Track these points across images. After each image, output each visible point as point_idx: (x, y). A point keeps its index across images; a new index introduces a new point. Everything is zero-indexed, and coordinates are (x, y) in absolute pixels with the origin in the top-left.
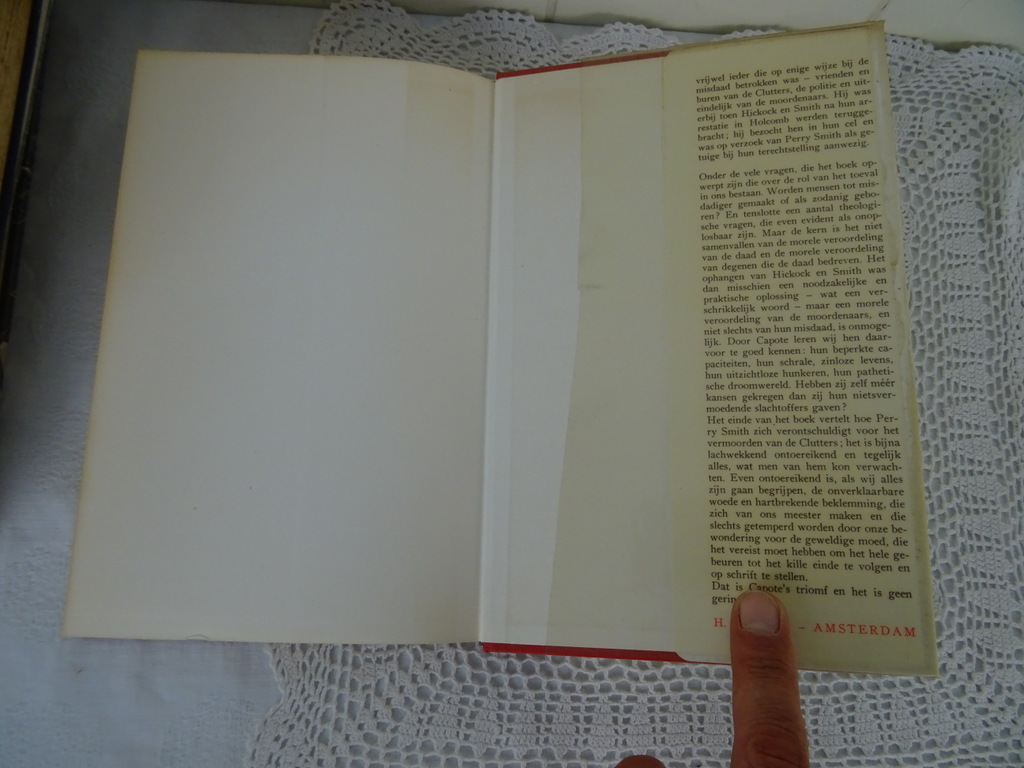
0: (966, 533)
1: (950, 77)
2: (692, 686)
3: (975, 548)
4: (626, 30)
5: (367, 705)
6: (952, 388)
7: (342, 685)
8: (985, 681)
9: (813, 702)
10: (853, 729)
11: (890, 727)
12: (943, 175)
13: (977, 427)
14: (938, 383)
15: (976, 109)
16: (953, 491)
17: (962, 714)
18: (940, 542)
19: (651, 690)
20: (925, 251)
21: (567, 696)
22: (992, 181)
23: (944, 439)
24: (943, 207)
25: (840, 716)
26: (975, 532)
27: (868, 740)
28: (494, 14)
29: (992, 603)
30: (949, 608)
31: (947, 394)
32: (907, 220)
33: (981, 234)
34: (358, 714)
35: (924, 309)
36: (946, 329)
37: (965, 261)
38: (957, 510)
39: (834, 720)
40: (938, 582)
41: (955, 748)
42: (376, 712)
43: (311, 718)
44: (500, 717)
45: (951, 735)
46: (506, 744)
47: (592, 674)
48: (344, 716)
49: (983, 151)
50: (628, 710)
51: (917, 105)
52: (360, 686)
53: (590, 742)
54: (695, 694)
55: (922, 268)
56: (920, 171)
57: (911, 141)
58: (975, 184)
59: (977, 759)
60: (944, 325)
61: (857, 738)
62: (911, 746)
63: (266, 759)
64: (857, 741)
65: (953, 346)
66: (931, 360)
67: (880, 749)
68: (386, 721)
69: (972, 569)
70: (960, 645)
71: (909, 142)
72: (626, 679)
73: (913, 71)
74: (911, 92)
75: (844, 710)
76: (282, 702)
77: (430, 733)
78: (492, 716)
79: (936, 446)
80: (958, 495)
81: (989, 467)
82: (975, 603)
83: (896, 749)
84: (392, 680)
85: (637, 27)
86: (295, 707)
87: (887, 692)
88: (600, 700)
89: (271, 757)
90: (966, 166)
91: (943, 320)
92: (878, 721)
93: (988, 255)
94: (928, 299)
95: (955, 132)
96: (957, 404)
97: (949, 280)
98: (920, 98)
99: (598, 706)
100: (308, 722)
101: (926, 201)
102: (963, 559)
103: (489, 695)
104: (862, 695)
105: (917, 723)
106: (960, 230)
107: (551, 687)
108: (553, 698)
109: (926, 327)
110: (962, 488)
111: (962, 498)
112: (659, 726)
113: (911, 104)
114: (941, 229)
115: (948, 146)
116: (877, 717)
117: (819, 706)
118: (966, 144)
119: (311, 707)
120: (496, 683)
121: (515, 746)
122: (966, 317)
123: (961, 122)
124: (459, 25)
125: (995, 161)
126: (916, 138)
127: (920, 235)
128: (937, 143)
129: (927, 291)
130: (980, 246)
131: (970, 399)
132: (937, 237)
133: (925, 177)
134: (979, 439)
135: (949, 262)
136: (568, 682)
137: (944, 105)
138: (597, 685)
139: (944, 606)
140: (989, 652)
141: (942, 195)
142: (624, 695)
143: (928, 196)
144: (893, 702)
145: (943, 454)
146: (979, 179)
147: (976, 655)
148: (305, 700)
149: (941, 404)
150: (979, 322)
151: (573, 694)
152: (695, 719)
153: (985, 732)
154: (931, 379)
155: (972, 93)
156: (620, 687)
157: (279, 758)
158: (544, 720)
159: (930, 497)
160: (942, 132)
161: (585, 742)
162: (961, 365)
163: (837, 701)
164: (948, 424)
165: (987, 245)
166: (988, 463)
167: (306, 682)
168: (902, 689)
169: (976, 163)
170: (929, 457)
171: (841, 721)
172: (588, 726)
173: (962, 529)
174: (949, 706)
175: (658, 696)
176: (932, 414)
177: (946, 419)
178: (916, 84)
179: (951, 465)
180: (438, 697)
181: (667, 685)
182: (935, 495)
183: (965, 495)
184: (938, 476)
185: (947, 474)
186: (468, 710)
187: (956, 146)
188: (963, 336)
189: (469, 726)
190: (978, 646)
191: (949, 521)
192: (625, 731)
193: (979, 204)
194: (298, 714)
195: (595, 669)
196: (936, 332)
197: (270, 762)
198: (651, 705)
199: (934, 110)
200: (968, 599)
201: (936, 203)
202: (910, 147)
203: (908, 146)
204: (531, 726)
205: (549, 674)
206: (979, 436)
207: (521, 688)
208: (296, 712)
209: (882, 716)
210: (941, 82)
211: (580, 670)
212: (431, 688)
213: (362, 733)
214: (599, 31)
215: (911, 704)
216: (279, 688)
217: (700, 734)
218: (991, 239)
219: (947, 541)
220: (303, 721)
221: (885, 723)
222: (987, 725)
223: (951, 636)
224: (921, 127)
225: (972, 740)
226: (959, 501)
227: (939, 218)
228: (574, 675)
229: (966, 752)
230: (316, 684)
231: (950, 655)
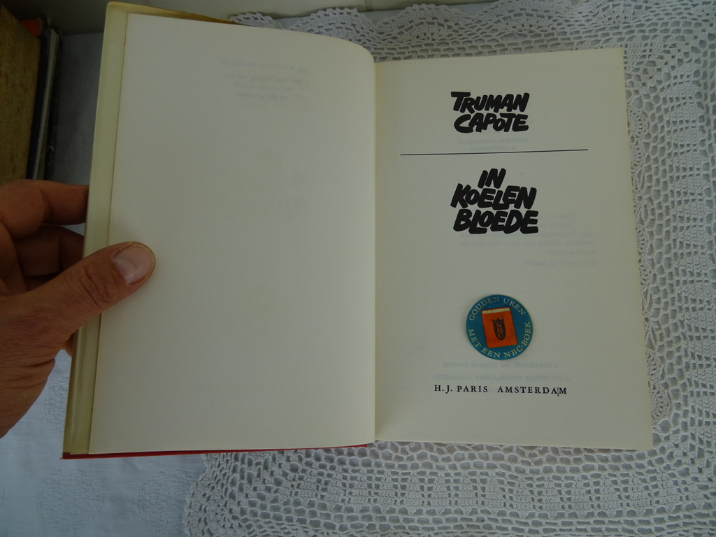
0: (690, 354)
1: (674, 10)
2: (476, 466)
3: (697, 366)
4: (422, 9)
5: (259, 475)
6: (678, 246)
7: (243, 462)
8: (705, 465)
9: (567, 478)
10: (598, 498)
11: (628, 497)
12: (669, 85)
13: (699, 274)
14: (665, 243)
15: (697, 31)
16: (679, 324)
17: (686, 490)
18: (668, 361)
19: (447, 468)
20: (655, 144)
21: (388, 471)
22: (709, 85)
23: (671, 285)
24: (670, 110)
25: (588, 489)
26: (697, 353)
27: (610, 506)
28: (329, 12)
29: (711, 407)
30: (675, 411)
31: (673, 251)
32: (640, 122)
33: (702, 127)
34: (253, 480)
35: (654, 188)
36: (673, 202)
37: (689, 149)
38: (682, 337)
39: (584, 491)
40: (666, 391)
41: (681, 514)
42: (264, 479)
43: (225, 482)
44: (344, 485)
45: (677, 504)
46: (349, 502)
47: (405, 457)
48: (245, 482)
49: (702, 62)
50: (431, 481)
51: (647, 34)
52: (254, 463)
53: (405, 503)
54: (479, 471)
55: (653, 157)
56: (650, 84)
57: (643, 62)
58: (696, 89)
59: (699, 522)
60: (671, 199)
61: (601, 504)
62: (645, 511)
63: (198, 508)
64: (602, 507)
65: (679, 214)
66: (661, 225)
67: (619, 513)
68: (271, 485)
69: (695, 381)
70: (684, 439)
71: (641, 63)
72: (429, 460)
73: (644, 8)
74: (643, 25)
75: (591, 484)
76: (207, 472)
77: (299, 494)
78: (340, 484)
79: (665, 290)
80: (683, 326)
81: (709, 305)
82: (697, 406)
83: (632, 513)
84: (274, 459)
85: (429, 6)
86: (215, 475)
87: (625, 472)
88: (411, 474)
89: (201, 506)
90: (688, 76)
91: (670, 195)
92: (618, 493)
93: (707, 143)
94: (658, 180)
95: (679, 51)
96: (682, 258)
97: (675, 165)
98: (650, 28)
99: (410, 478)
100: (223, 485)
101: (656, 106)
102: (687, 375)
103: (337, 470)
104: (605, 474)
105: (649, 495)
106: (685, 125)
107: (378, 465)
108: (379, 472)
109: (656, 202)
110: (686, 321)
111: (686, 328)
112: (453, 492)
113: (643, 34)
114: (668, 126)
115: (673, 62)
116: (618, 490)
117: (572, 481)
118: (689, 59)
119: (224, 475)
120: (342, 462)
121: (354, 504)
122: (689, 191)
123: (684, 43)
124: (307, 22)
125: (712, 70)
126: (647, 59)
127: (651, 132)
128: (664, 61)
129: (656, 174)
130: (701, 136)
131: (693, 253)
132: (665, 132)
133: (655, 88)
134: (700, 283)
135: (675, 151)
136: (389, 462)
137: (671, 31)
138: (409, 464)
139: (671, 409)
140: (709, 444)
141: (668, 100)
142: (428, 471)
143: (657, 102)
144: (630, 479)
145: (670, 296)
146: (700, 85)
147: (697, 446)
148: (221, 471)
149: (669, 259)
150: (700, 194)
151: (393, 470)
152: (479, 488)
153: (706, 503)
154: (660, 240)
155: (693, 19)
156: (424, 465)
157: (206, 507)
158: (373, 486)
159: (660, 328)
160: (668, 52)
161: (402, 502)
162: (685, 228)
163: (585, 478)
164: (674, 274)
165: (706, 135)
166: (708, 302)
167: (221, 460)
168: (637, 470)
169: (697, 73)
170: (659, 298)
171: (589, 492)
172: (403, 492)
173: (686, 352)
174: (676, 483)
175: (452, 472)
176: (661, 266)
177: (672, 270)
178: (646, 18)
179: (677, 304)
180: (304, 471)
181: (458, 464)
182: (663, 327)
183: (689, 326)
184: (666, 313)
185: (674, 311)
186: (323, 480)
187: (680, 61)
188: (687, 206)
189: (324, 490)
190: (700, 439)
191: (675, 346)
192: (429, 496)
193: (700, 104)
194: (217, 479)
195: (407, 453)
196: (664, 205)
197: (200, 509)
198: (448, 478)
199: (662, 35)
200: (691, 404)
201: (664, 107)
202: (642, 67)
203: (640, 66)
204: (365, 491)
205: (377, 456)
206: (700, 281)
207: (358, 465)
208: (216, 478)
209: (621, 489)
210: (667, 14)
211: (397, 454)
212: (299, 465)
213: (256, 493)
214: (402, 13)
215: (645, 481)
216: (205, 463)
217: (483, 499)
218: (710, 130)
219: (674, 361)
220: (220, 484)
221: (624, 494)
222: (708, 498)
223: (677, 432)
224: (651, 50)
225: (695, 508)
226: (684, 331)
227: (666, 118)
228: (393, 457)
229: (690, 517)
230: (227, 461)
231: (677, 446)
